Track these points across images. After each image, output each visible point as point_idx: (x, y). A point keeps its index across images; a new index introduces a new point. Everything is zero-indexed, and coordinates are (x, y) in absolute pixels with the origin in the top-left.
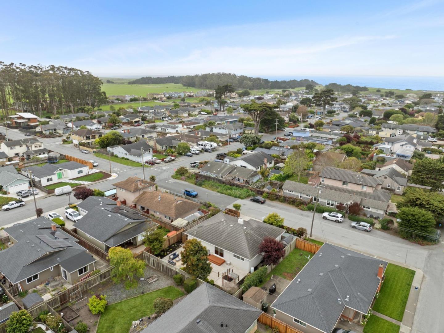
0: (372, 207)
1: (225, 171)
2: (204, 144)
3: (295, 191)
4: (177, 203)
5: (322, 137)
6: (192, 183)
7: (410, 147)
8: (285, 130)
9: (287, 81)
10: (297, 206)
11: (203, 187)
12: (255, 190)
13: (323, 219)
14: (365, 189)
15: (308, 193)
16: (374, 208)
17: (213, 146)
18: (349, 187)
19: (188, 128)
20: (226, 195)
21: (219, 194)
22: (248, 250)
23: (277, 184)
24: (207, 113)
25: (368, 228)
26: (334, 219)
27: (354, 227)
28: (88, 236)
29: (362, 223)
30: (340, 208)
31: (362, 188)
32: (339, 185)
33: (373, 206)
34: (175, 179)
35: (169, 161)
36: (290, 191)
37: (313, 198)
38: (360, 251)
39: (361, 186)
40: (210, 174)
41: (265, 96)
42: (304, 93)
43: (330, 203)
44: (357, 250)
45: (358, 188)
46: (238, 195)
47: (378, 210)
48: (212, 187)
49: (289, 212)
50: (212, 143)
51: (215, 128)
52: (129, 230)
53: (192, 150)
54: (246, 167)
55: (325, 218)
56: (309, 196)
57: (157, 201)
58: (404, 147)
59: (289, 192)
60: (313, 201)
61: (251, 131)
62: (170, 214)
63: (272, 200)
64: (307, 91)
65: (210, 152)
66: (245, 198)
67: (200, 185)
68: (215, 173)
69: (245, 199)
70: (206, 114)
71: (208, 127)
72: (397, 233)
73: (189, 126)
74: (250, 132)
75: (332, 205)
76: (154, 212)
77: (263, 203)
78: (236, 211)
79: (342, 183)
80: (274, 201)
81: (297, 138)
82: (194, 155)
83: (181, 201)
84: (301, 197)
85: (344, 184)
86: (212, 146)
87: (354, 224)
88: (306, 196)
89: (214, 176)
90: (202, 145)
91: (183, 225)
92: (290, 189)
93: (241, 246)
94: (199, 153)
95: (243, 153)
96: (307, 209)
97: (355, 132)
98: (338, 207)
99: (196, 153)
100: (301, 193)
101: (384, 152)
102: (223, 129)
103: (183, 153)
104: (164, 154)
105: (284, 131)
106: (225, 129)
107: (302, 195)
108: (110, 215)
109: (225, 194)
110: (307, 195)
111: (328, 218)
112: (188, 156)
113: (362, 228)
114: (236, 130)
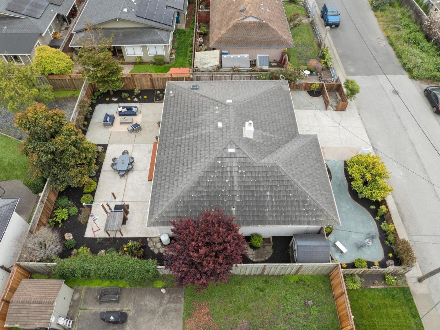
4: (246, 20)
66: (421, 79)
83: (257, 21)
91: (205, 67)
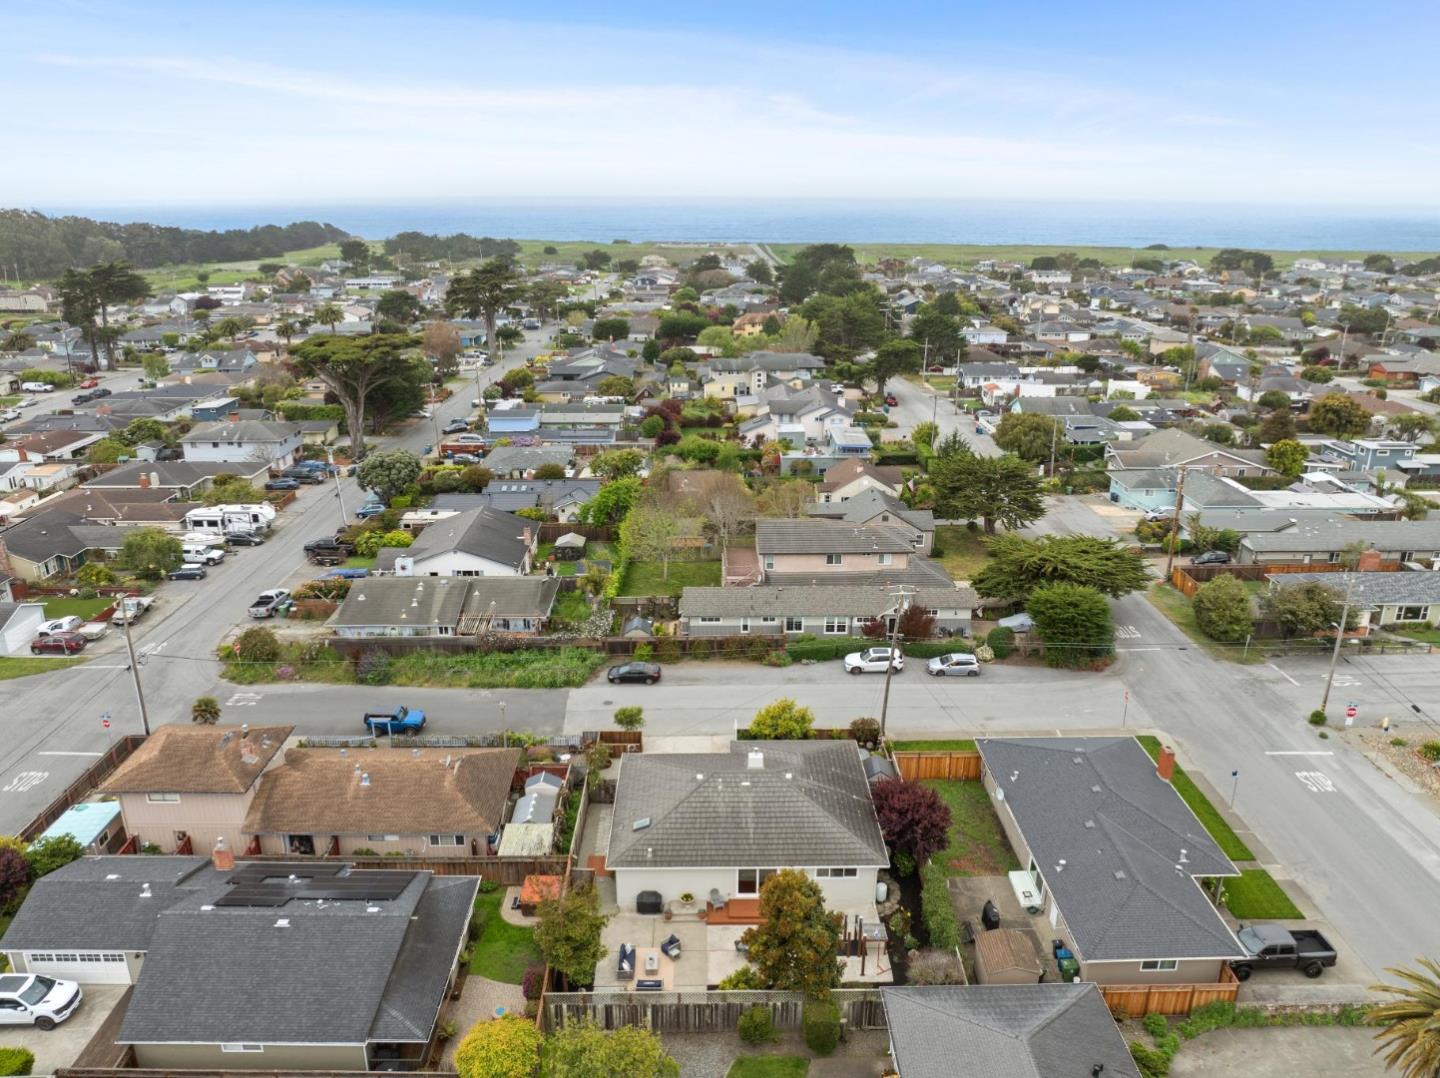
0: (942, 608)
1: (444, 606)
2: (219, 519)
3: (728, 616)
4: (454, 773)
5: (574, 424)
6: (337, 680)
7: (841, 420)
8: (427, 415)
9: (248, 230)
10: (758, 659)
11: (400, 685)
12: (600, 644)
13: (851, 676)
14: (890, 563)
15: (767, 611)
16: (950, 608)
17: (260, 518)
18: (848, 565)
19: (50, 460)
20: (510, 690)
21: (485, 693)
22: (855, 839)
23: (636, 605)
24: (52, 383)
25: (975, 667)
26: (884, 665)
27: (941, 673)
28: (236, 1047)
29: (956, 657)
30: (875, 632)
31: (881, 561)
32: (818, 566)
33: (945, 605)
34: (251, 683)
35: (137, 619)
36: (711, 620)
37: (785, 624)
38: (1019, 733)
39: (877, 557)
40: (388, 631)
41: (215, 293)
42: (337, 271)
43: (836, 624)
44: (1007, 733)
45: (870, 565)
46: (561, 678)
47: (959, 612)
48: (434, 676)
49: (750, 684)
50: (255, 509)
51: (193, 444)
52: (408, 946)
53: (188, 552)
54: (477, 573)
55: (857, 671)
56: (773, 620)
57: (362, 794)
58: (827, 421)
59: (707, 623)
60: (786, 631)
61: (325, 434)
62: (459, 822)
63: (673, 660)
64: (345, 264)
65: (257, 544)
67: (384, 680)
68: (406, 622)
69: (588, 683)
70: (49, 387)
71: (140, 445)
72: (1033, 657)
73: (56, 453)
74: (319, 439)
75: (841, 628)
76: (370, 838)
77: (655, 679)
78: (625, 733)
79: (825, 558)
80: (679, 665)
81: (514, 438)
82: (209, 570)
84: (745, 627)
85: (830, 561)
86: (255, 518)
87: (936, 664)
88: (762, 623)
89: (407, 633)
90: (212, 524)
91: (547, 843)
92: (710, 613)
93: (828, 836)
94: (222, 557)
95: (402, 523)
96: (790, 659)
97: (646, 394)
98: (867, 631)
99: (209, 559)
100: (745, 617)
101: (793, 445)
102: (231, 443)
103: (163, 572)
104: (74, 591)
105: (424, 417)
106: (240, 444)
107: (749, 623)
108: (283, 923)
109: (507, 686)
110: (765, 619)
111: (866, 670)
112: (190, 577)
113: (960, 670)
114: (286, 441)
